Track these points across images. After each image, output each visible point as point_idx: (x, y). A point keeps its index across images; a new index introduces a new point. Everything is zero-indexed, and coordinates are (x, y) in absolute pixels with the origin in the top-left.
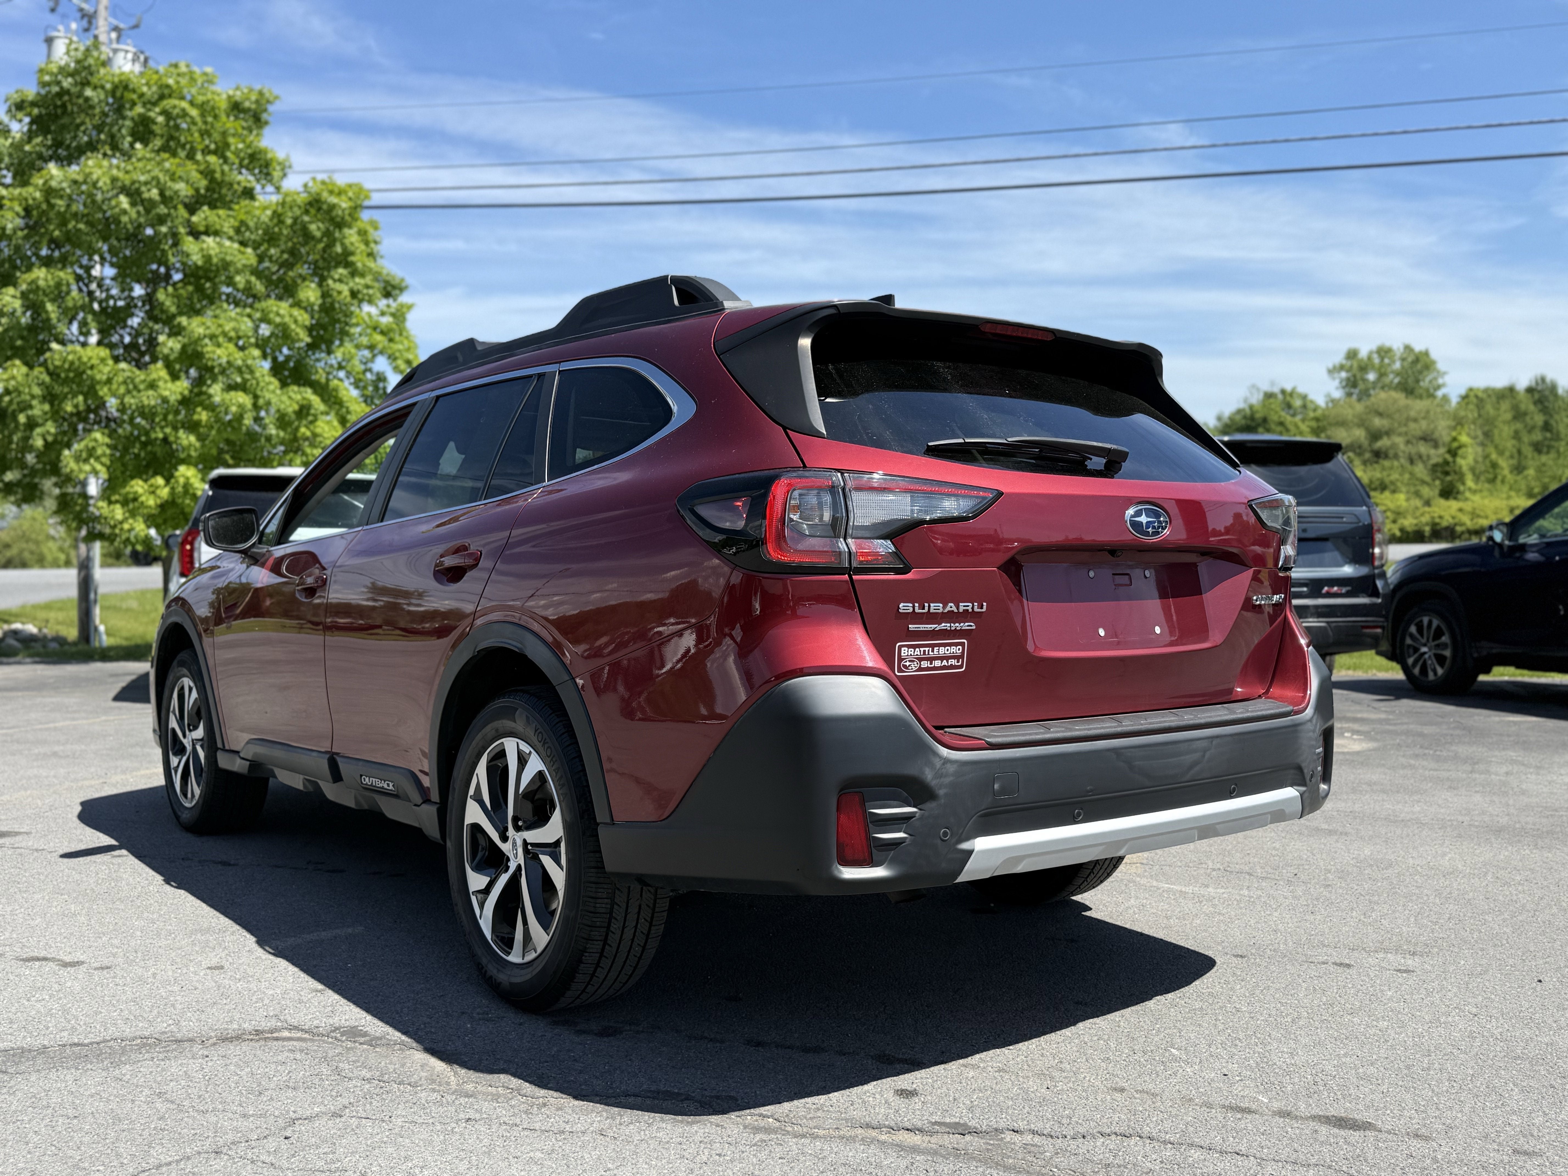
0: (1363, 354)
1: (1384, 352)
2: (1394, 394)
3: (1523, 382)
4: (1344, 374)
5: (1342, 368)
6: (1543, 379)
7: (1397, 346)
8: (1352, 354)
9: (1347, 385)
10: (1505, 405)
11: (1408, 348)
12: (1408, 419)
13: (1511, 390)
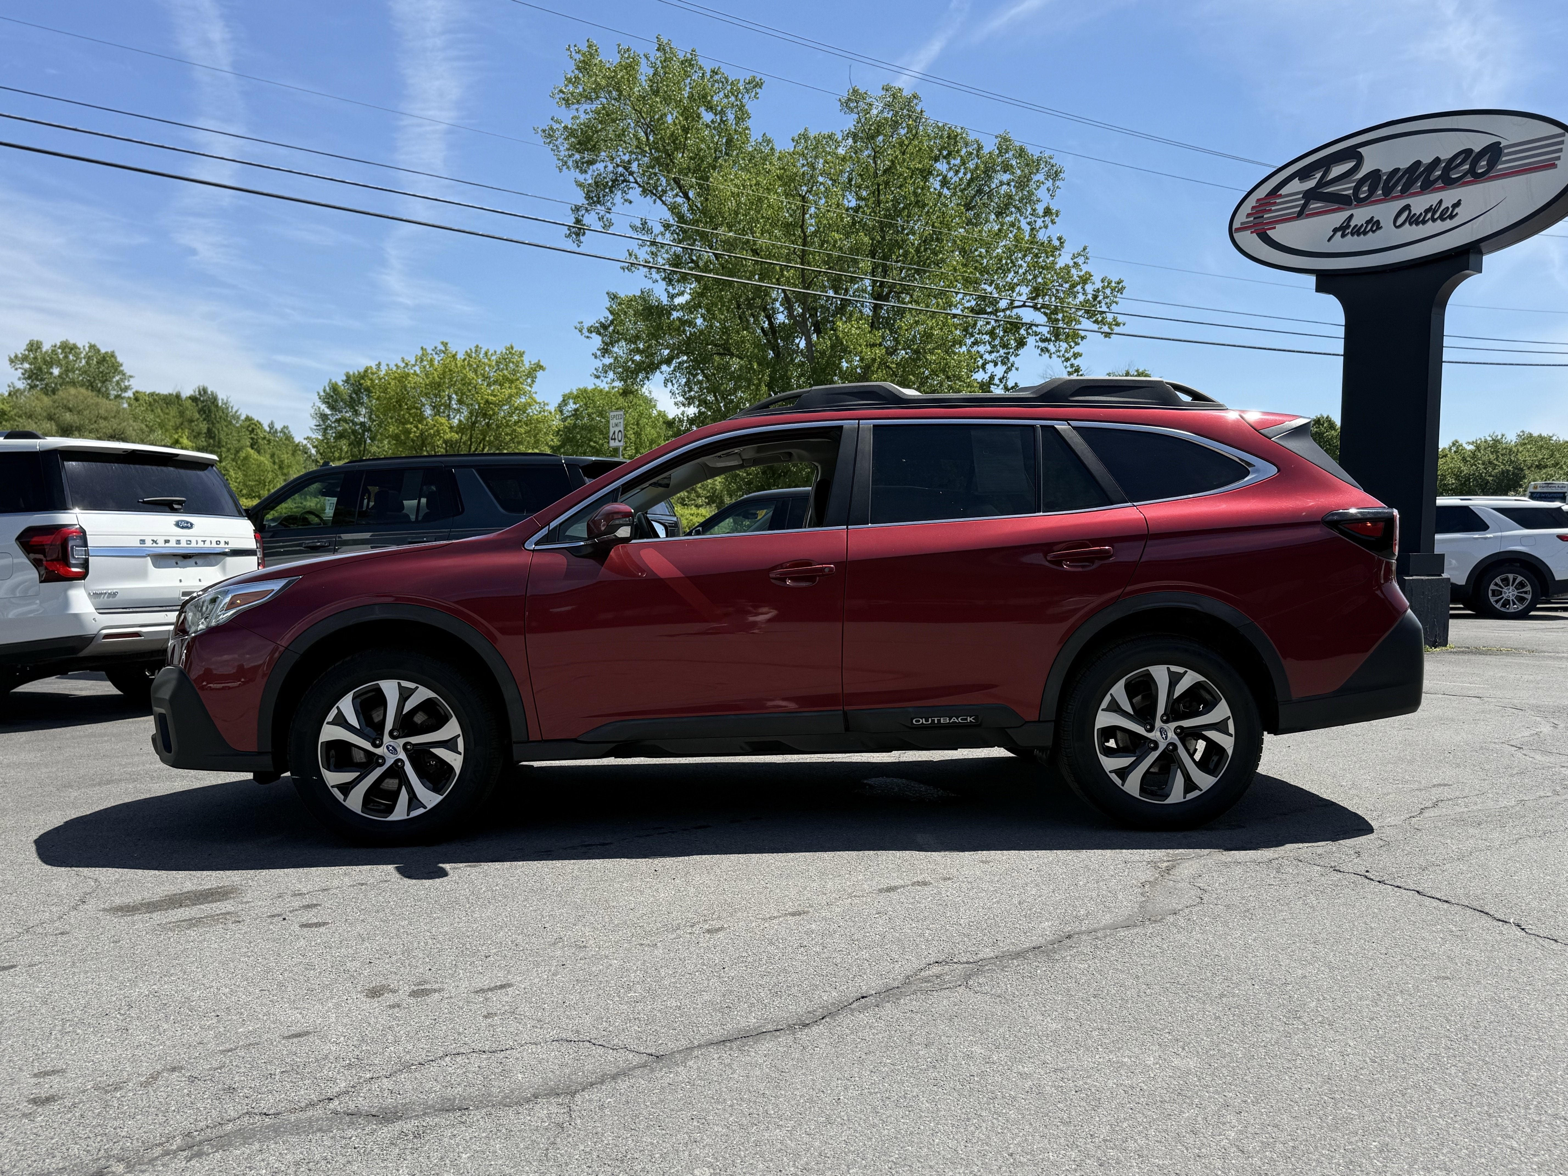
0: (46, 347)
1: (68, 348)
2: (83, 390)
3: (187, 392)
4: (26, 366)
5: (25, 359)
6: (205, 390)
7: (82, 342)
8: (35, 346)
9: (29, 377)
10: (173, 411)
11: (92, 347)
12: (99, 416)
13: (178, 396)
